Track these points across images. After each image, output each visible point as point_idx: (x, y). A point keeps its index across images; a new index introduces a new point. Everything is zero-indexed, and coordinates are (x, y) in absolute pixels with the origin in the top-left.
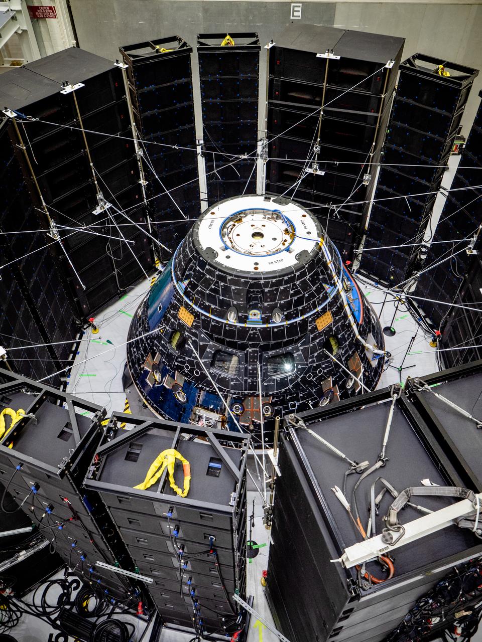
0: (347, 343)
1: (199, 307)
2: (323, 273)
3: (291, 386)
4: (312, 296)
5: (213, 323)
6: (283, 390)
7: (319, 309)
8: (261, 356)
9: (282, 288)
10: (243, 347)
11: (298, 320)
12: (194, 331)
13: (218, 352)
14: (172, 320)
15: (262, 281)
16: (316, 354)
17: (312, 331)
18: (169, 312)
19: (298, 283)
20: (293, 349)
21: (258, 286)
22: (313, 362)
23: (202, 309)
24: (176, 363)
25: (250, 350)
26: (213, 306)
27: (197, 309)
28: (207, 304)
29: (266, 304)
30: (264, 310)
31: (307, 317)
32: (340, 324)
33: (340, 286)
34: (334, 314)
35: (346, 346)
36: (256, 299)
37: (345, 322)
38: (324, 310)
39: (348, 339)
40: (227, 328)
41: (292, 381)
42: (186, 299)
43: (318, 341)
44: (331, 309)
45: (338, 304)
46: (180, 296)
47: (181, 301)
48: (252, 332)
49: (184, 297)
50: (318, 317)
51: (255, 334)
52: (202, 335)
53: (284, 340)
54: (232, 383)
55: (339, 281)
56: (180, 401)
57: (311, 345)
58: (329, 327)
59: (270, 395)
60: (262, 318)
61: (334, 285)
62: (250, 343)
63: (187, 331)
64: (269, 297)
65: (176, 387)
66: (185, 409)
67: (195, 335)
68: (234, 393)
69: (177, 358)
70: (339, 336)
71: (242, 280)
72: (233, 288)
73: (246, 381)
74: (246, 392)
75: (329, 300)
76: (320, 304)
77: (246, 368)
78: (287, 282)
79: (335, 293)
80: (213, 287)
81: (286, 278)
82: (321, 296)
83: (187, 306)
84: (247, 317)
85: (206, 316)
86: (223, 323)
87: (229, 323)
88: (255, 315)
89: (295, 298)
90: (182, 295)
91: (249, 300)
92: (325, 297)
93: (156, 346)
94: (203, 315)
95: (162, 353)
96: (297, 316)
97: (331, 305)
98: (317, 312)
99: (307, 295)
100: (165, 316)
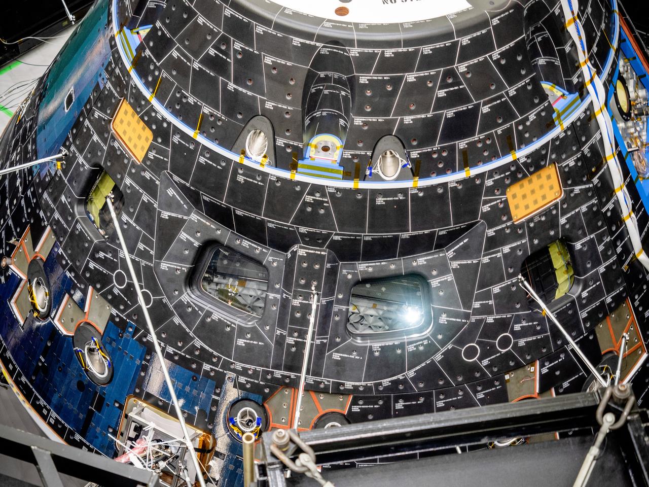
0: (602, 269)
1: (170, 107)
2: (548, 52)
3: (411, 374)
4: (503, 112)
5: (202, 160)
6: (386, 382)
7: (521, 154)
8: (333, 272)
9: (411, 77)
10: (281, 242)
11: (452, 178)
12: (147, 175)
13: (210, 244)
14: (95, 138)
15: (354, 52)
16: (496, 289)
17: (493, 218)
18: (90, 112)
19: (462, 68)
20: (430, 266)
21: (339, 62)
22: (486, 310)
23: (176, 113)
24: (92, 265)
25: (302, 252)
26: (206, 110)
27: (162, 111)
28: (191, 100)
29: (358, 121)
30: (352, 139)
31: (481, 176)
32: (584, 208)
33: (597, 94)
34: (568, 177)
35: (595, 278)
36: (333, 100)
37: (601, 204)
38: (536, 162)
39: (607, 258)
40: (241, 179)
41: (417, 357)
42: (136, 80)
43: (506, 249)
44: (559, 160)
45: (586, 149)
46: (123, 70)
47: (122, 83)
48: (309, 199)
49: (133, 74)
50: (515, 179)
51: (317, 204)
52: (171, 192)
53: (405, 235)
54: (241, 342)
55: (599, 83)
56: (92, 376)
57: (486, 260)
58: (547, 213)
59: (346, 393)
60: (343, 162)
61: (580, 90)
62: (303, 230)
63: (131, 175)
64: (369, 101)
65: (84, 330)
66: (101, 400)
67: (150, 187)
68: (244, 372)
69: (97, 249)
70: (578, 246)
71: (297, 41)
72: (268, 60)
73: (280, 341)
74: (278, 374)
75: (557, 132)
76: (524, 142)
77: (285, 303)
78: (428, 62)
79: (578, 113)
80: (212, 52)
81: (427, 49)
82: (532, 117)
83: (138, 100)
84: (299, 154)
85: (184, 136)
86: (228, 161)
87: (246, 162)
88: (326, 149)
89: (450, 113)
90: (128, 65)
91: (310, 102)
92: (546, 123)
93: (47, 208)
94: (177, 131)
95: (59, 231)
96: (450, 167)
97: (560, 147)
98: (515, 162)
99: (485, 109)
100: (78, 124)
